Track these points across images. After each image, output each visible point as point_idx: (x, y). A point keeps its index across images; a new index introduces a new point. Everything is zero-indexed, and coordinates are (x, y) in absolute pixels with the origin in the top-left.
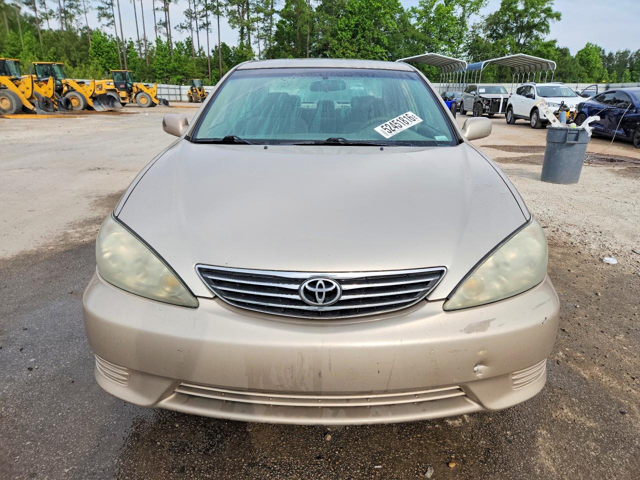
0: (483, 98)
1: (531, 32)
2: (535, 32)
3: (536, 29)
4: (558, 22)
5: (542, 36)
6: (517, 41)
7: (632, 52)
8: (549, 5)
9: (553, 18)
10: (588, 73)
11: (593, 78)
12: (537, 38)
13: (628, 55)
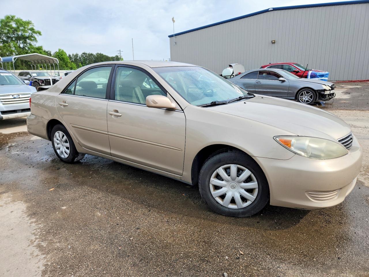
0: (38, 79)
1: (26, 41)
2: (28, 41)
3: (28, 39)
4: (40, 36)
5: (33, 43)
6: (18, 45)
7: (79, 55)
8: (32, 27)
9: (36, 34)
10: (65, 65)
11: (68, 67)
12: (30, 45)
13: (78, 56)
